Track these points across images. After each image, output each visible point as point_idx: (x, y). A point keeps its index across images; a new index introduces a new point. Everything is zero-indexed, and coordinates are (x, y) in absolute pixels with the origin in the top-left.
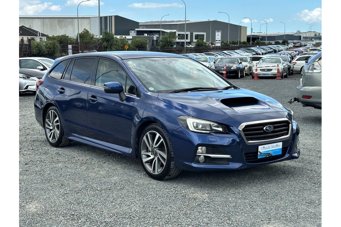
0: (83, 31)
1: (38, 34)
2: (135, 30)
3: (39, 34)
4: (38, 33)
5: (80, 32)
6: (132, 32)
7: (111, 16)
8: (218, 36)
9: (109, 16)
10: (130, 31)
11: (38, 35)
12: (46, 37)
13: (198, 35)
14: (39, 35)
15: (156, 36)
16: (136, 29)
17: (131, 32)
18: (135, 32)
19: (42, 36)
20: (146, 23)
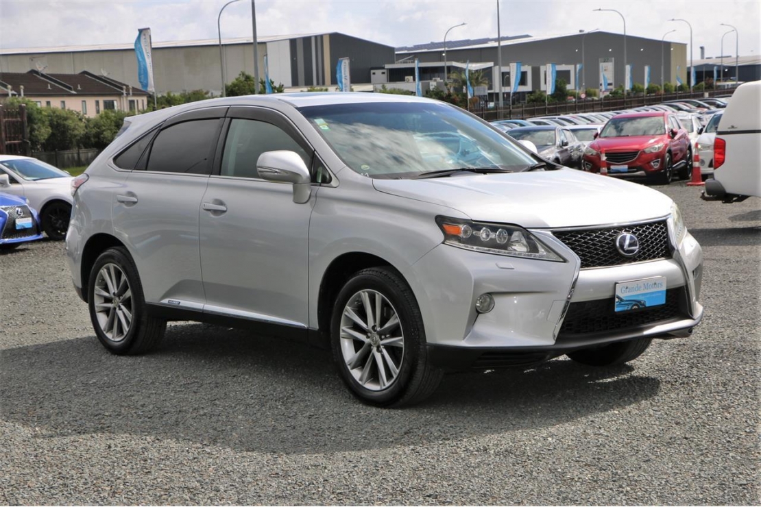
0: (237, 79)
1: (124, 92)
2: (383, 68)
3: (128, 90)
4: (124, 87)
5: (229, 83)
6: (379, 72)
7: (322, 36)
8: (607, 72)
9: (316, 37)
10: (372, 71)
11: (123, 94)
12: (145, 99)
14: (128, 94)
15: (435, 80)
16: (388, 66)
17: (374, 73)
18: (383, 73)
19: (134, 95)
20: (417, 47)
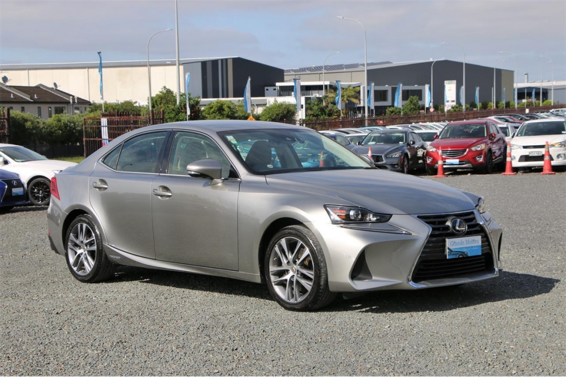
0: (161, 92)
1: (71, 101)
2: (275, 86)
3: (74, 99)
4: (71, 97)
5: (154, 95)
6: (271, 89)
7: (226, 60)
8: (450, 92)
9: (222, 60)
10: (266, 88)
13: (408, 91)
14: (74, 102)
15: (316, 96)
16: (278, 84)
17: (267, 90)
18: (275, 89)
19: (79, 103)
